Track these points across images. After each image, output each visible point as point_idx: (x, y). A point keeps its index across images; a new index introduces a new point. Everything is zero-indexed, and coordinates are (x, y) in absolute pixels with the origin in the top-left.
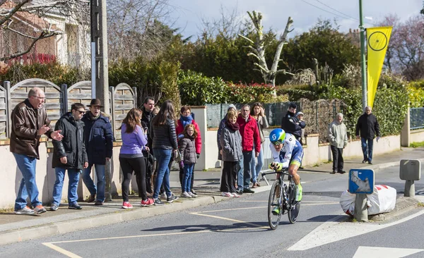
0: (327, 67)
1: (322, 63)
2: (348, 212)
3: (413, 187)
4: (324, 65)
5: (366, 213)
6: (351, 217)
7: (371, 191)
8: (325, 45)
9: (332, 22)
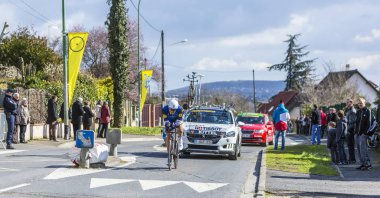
0: (31, 64)
1: (27, 62)
2: (74, 162)
3: (116, 149)
4: (28, 63)
5: (88, 162)
6: (78, 165)
7: (92, 146)
8: (24, 48)
9: (29, 29)
